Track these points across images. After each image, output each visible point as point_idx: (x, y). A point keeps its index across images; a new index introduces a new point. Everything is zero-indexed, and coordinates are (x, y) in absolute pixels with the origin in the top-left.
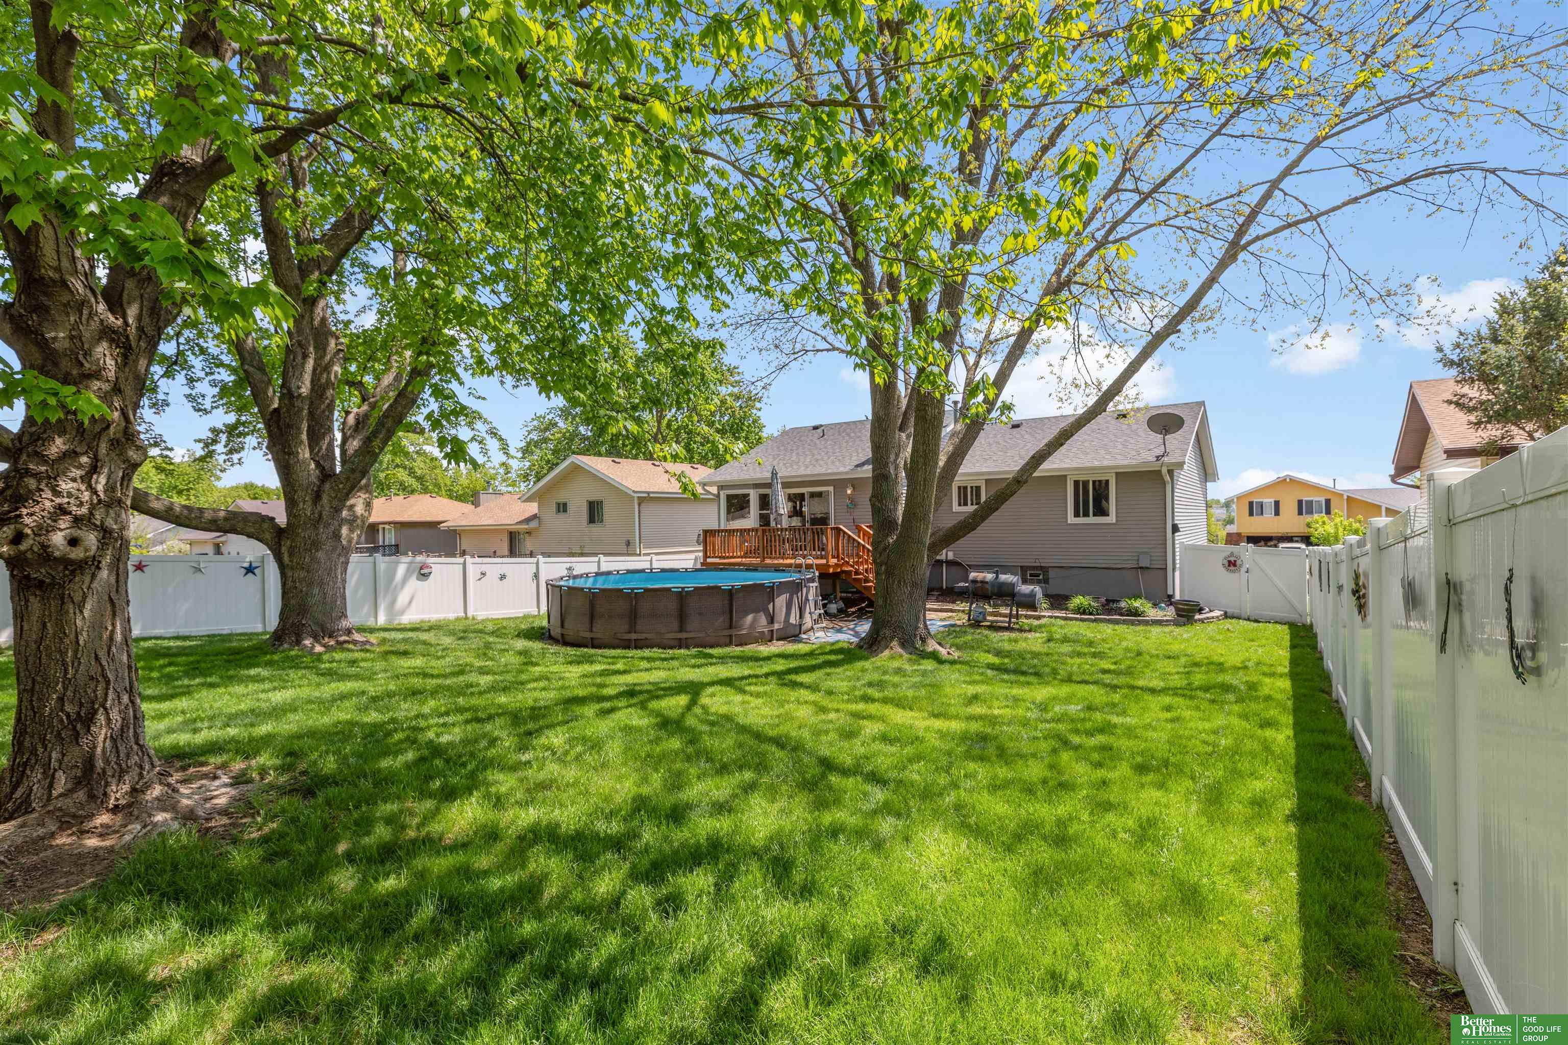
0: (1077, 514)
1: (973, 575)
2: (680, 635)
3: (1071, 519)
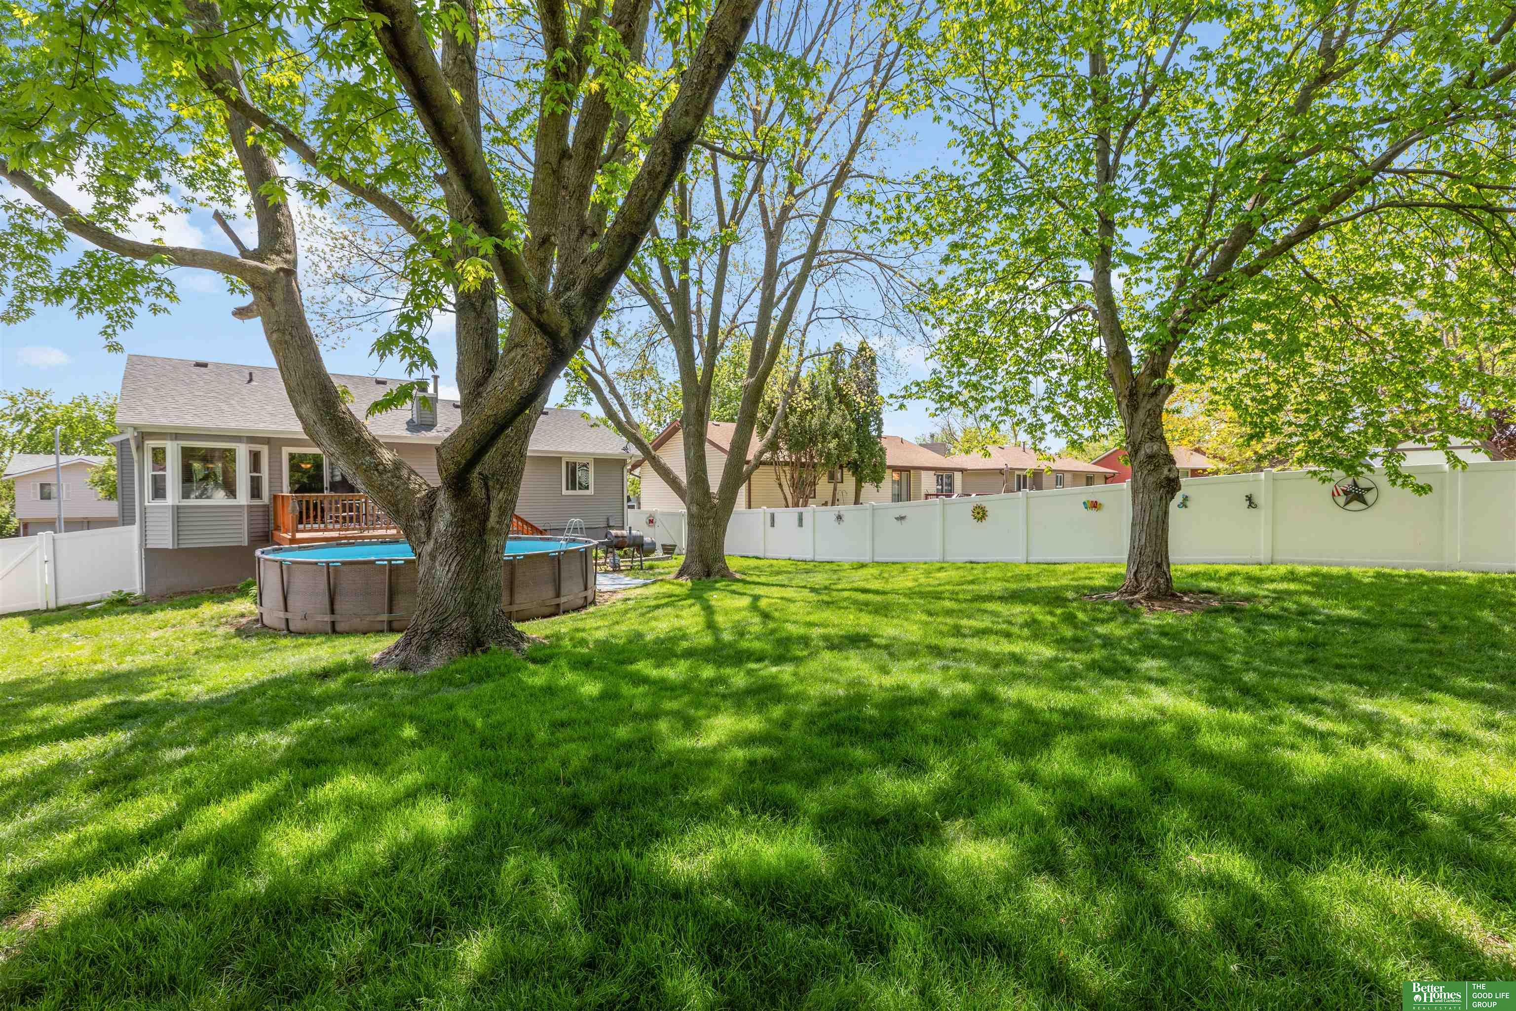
0: (568, 489)
1: (613, 532)
3: (565, 492)
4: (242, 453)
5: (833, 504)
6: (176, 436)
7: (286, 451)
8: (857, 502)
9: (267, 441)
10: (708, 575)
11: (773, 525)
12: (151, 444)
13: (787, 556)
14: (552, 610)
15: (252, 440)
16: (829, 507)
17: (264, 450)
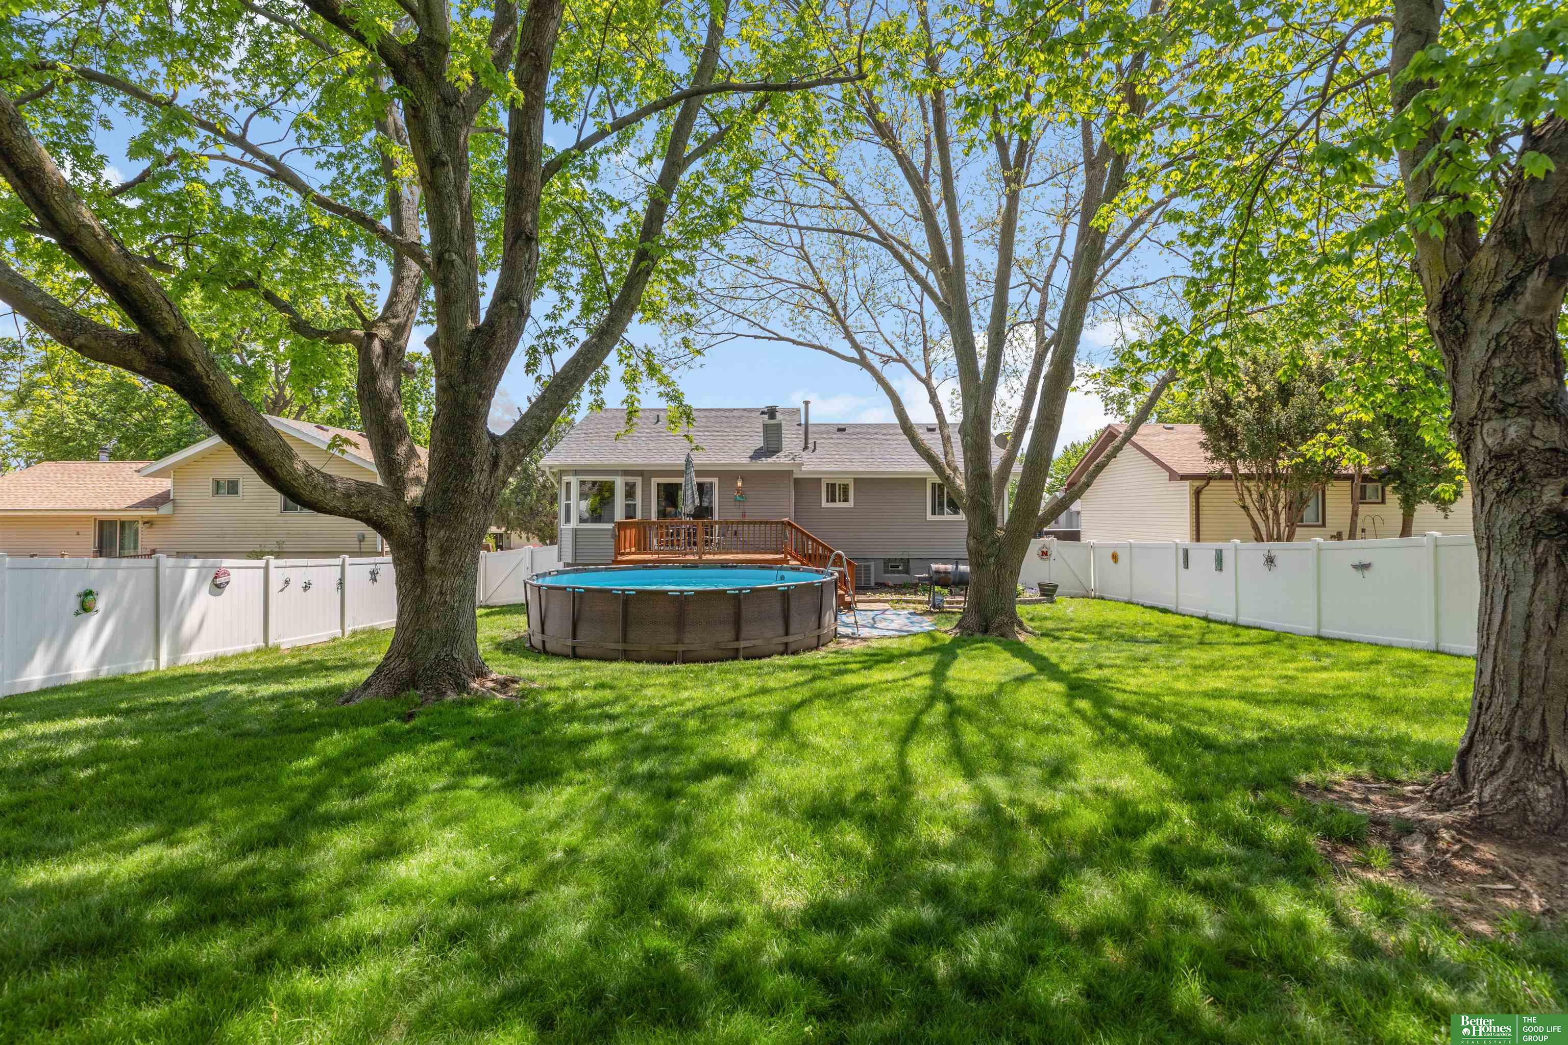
0: (934, 513)
1: (934, 566)
2: (735, 645)
3: (930, 517)
4: (619, 483)
5: (1352, 536)
6: (576, 473)
7: (655, 481)
8: (1406, 531)
9: (640, 473)
10: (986, 631)
11: (1186, 566)
12: (565, 479)
13: (1202, 612)
14: (731, 654)
15: (626, 473)
16: (1346, 543)
17: (638, 481)
